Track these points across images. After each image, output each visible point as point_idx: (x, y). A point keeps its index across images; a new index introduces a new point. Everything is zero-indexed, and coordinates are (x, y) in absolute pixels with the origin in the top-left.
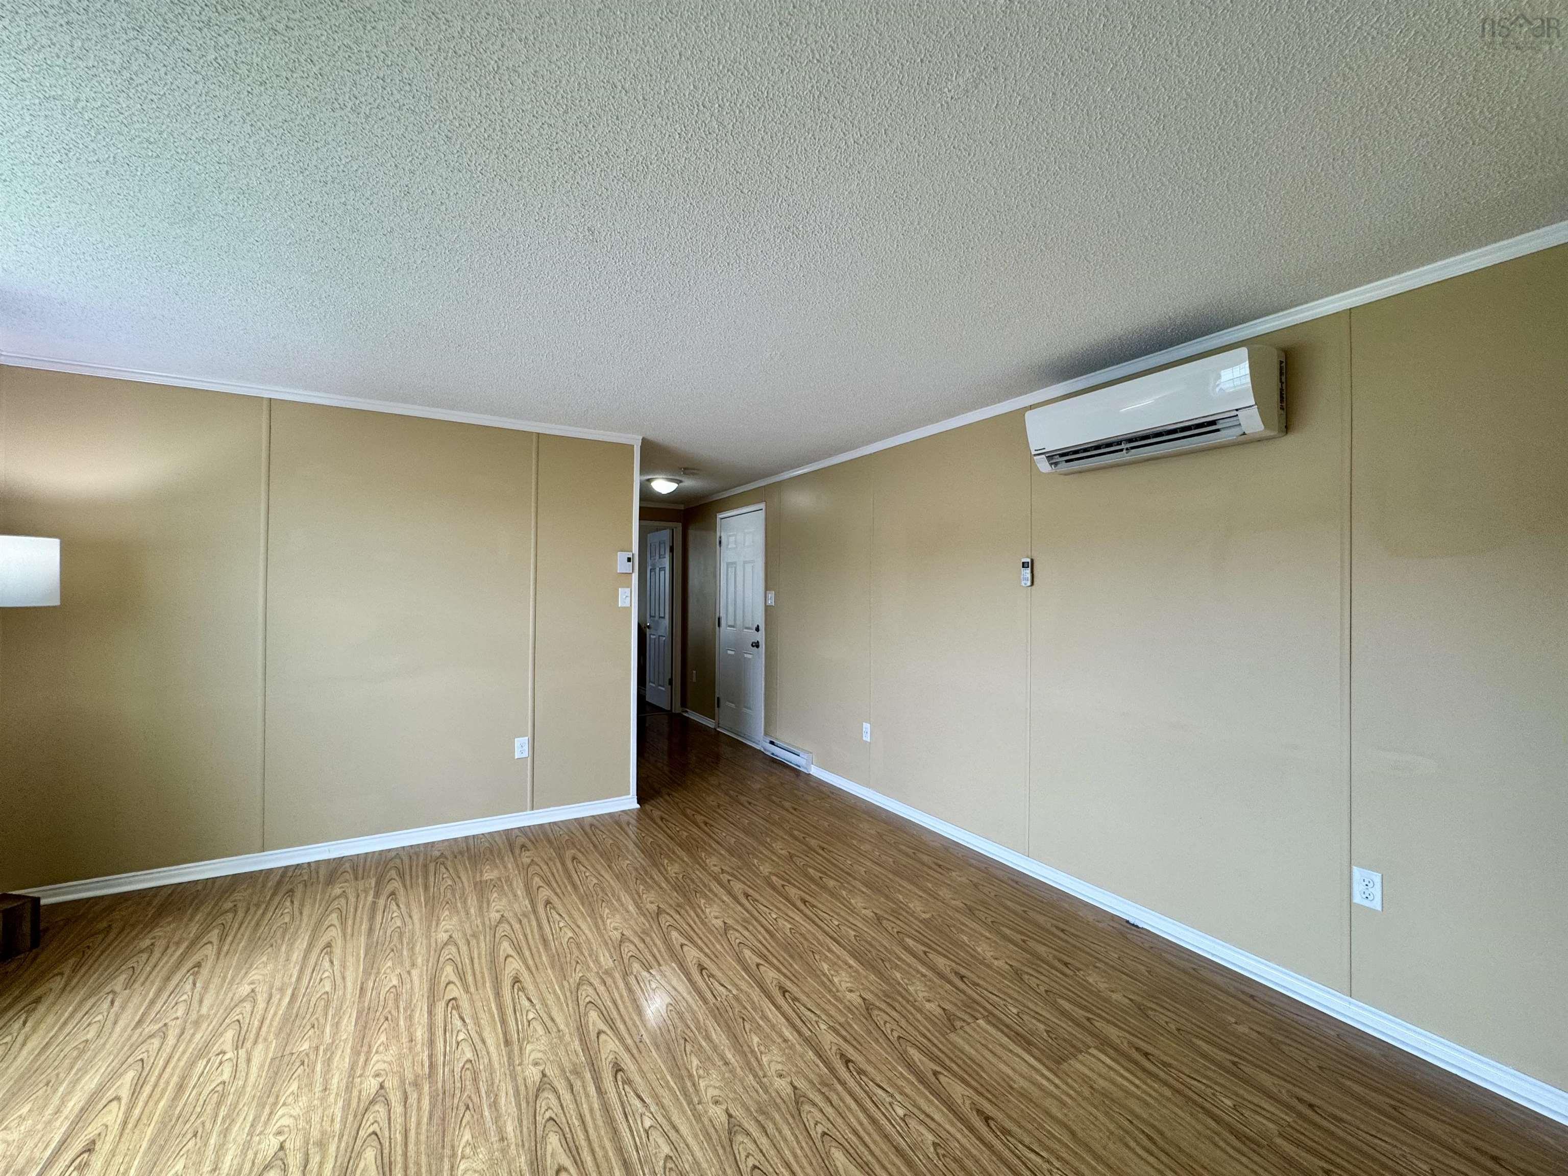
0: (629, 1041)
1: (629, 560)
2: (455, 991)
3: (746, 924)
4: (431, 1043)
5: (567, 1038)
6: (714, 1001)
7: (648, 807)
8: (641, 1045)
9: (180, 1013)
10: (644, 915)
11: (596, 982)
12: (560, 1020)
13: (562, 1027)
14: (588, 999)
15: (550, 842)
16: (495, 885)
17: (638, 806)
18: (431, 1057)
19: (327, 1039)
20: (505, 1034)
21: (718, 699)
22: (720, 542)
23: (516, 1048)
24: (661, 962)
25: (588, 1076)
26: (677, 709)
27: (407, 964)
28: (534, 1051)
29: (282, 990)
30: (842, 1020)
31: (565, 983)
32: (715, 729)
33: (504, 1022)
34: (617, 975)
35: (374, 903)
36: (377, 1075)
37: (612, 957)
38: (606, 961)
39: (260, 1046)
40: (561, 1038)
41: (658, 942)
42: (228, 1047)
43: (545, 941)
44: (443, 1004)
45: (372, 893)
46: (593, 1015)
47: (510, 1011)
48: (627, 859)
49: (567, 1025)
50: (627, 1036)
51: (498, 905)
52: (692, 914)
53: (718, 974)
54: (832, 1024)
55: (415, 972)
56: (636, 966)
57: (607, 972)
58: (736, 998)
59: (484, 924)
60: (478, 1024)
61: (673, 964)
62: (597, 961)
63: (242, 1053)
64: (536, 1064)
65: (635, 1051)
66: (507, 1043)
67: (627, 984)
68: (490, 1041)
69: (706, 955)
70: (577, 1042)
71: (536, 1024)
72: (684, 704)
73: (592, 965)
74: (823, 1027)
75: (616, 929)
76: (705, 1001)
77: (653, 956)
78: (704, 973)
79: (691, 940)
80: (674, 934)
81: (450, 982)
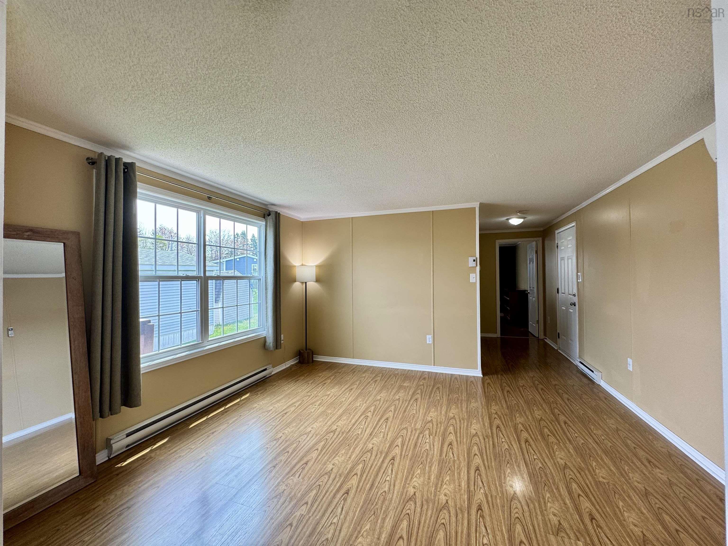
0: (403, 453)
1: (474, 261)
2: (369, 414)
3: (485, 438)
4: (354, 425)
5: (387, 442)
6: (444, 457)
7: (487, 377)
8: (406, 456)
9: (315, 393)
10: (446, 417)
11: (409, 430)
12: (389, 436)
13: (388, 438)
14: (403, 434)
15: (435, 379)
16: (405, 388)
17: (482, 376)
18: (351, 428)
19: (334, 413)
20: (372, 432)
21: (558, 333)
22: (557, 246)
23: (372, 437)
24: (437, 435)
25: (383, 455)
26: (542, 337)
27: (364, 402)
28: (375, 440)
29: (335, 396)
30: (494, 494)
31: (400, 426)
32: (557, 350)
33: (374, 428)
34: (418, 432)
35: (370, 382)
36: (337, 426)
37: (421, 425)
38: (418, 426)
39: (322, 407)
40: (385, 441)
41: (442, 428)
42: (317, 405)
43: (405, 411)
44: (364, 416)
45: (371, 379)
46: (400, 440)
47: (378, 427)
48: (458, 395)
49: (390, 438)
50: (404, 451)
51: (401, 394)
52: (465, 424)
53: (455, 449)
54: (487, 492)
55: (364, 405)
56: (427, 432)
57: (416, 430)
58: (454, 461)
59: (392, 398)
60: (368, 426)
61: (441, 438)
62: (415, 425)
63: (319, 407)
64: (373, 444)
65: (402, 457)
66: (371, 435)
67: (418, 436)
68: (367, 432)
69: (457, 441)
70: (388, 445)
71: (382, 435)
72: (545, 335)
73: (413, 425)
74: (482, 491)
75: (431, 417)
76: (441, 455)
77: (436, 432)
78: (450, 446)
79: (456, 433)
80: (451, 428)
81: (370, 411)
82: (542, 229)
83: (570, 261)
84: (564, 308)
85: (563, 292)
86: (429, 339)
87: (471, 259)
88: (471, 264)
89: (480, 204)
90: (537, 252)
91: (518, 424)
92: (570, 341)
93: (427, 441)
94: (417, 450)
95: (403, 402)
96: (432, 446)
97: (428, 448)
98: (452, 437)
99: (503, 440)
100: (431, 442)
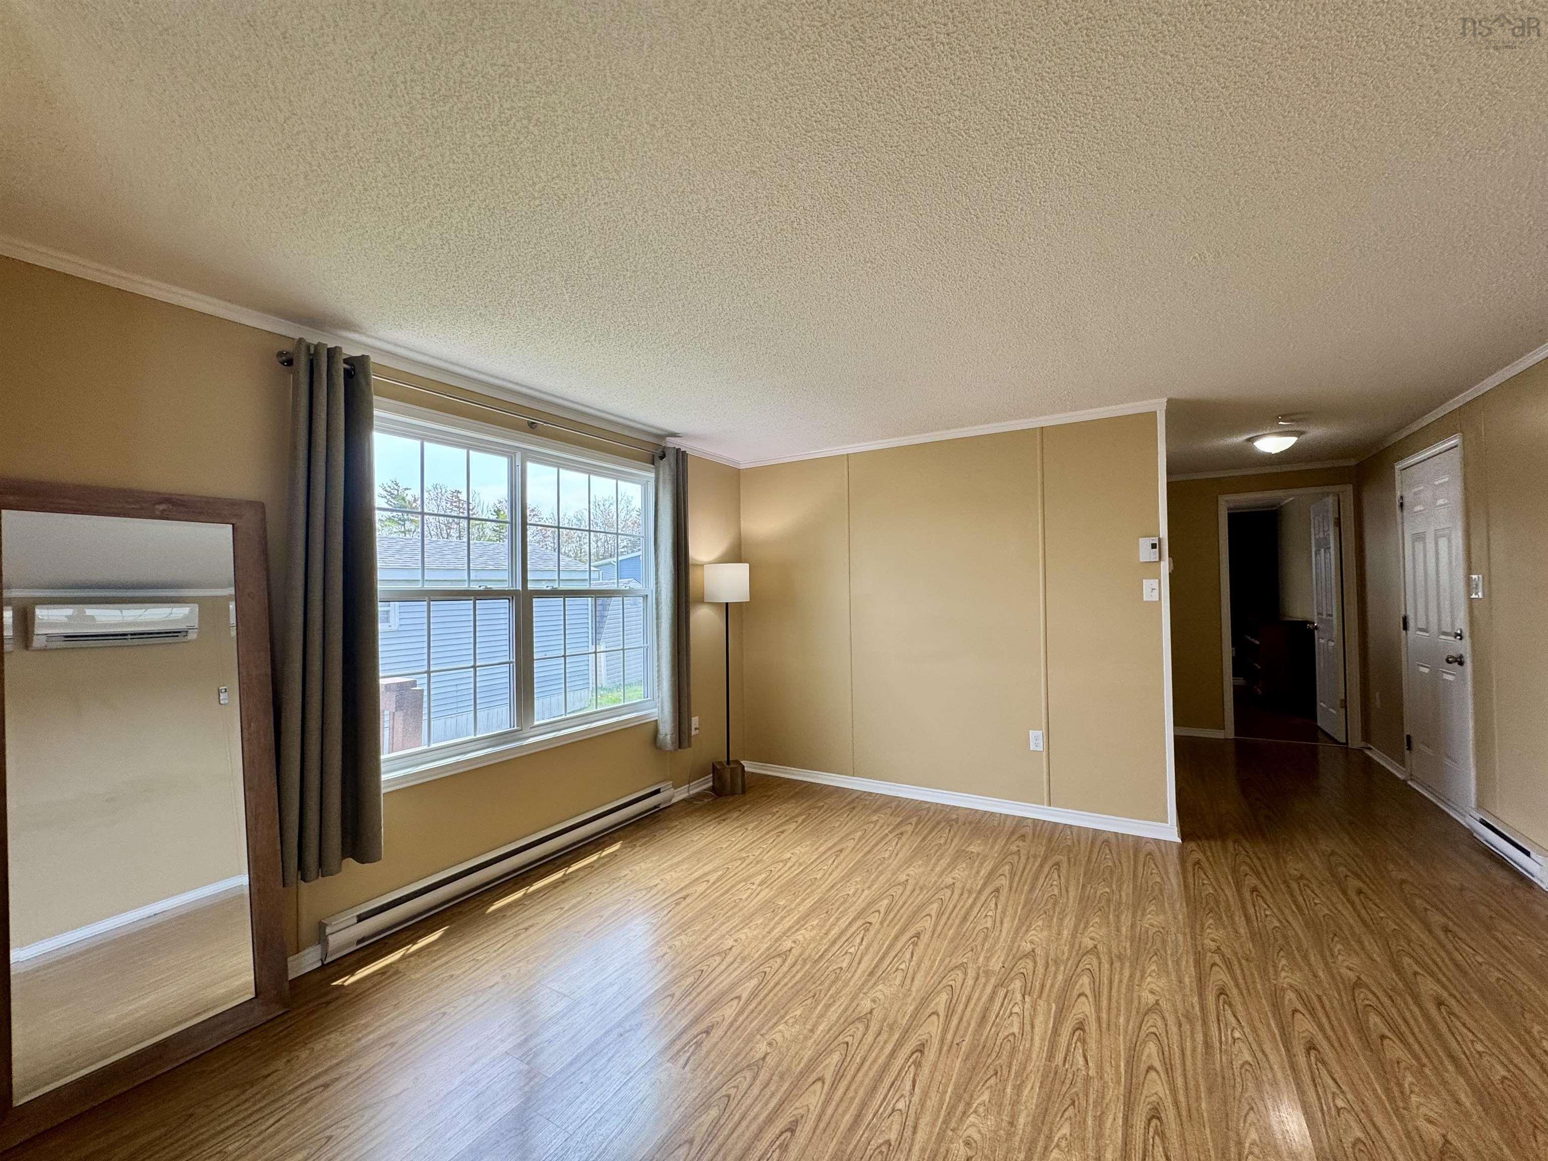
0: (949, 1037)
1: (1154, 546)
2: (875, 919)
3: (1183, 1020)
4: (834, 942)
5: (909, 1000)
6: (1061, 1064)
7: (1192, 845)
8: (955, 1046)
9: (757, 854)
10: (1072, 946)
11: (971, 974)
12: (917, 983)
13: (914, 989)
14: (952, 983)
15: (1050, 840)
16: (971, 857)
17: (1179, 841)
18: (826, 951)
19: (793, 906)
20: (876, 966)
21: (1409, 737)
22: (1402, 505)
23: (873, 981)
24: (1045, 995)
25: (896, 1036)
26: (1356, 742)
27: (867, 885)
28: (882, 991)
29: (800, 865)
31: (947, 960)
32: (1405, 781)
33: (882, 958)
34: (993, 980)
35: (887, 835)
36: (794, 942)
37: (1003, 963)
38: (995, 964)
39: (767, 890)
40: (905, 996)
41: (1060, 977)
42: (757, 882)
43: (965, 919)
44: (862, 921)
45: (890, 828)
46: (944, 997)
47: (893, 954)
48: (1110, 887)
49: (918, 991)
50: (951, 1032)
51: (960, 873)
52: (1127, 973)
53: (1092, 1045)
55: (866, 892)
56: (1017, 984)
57: (987, 973)
58: (1088, 1079)
59: (936, 882)
60: (867, 949)
61: (1054, 1005)
62: (988, 959)
63: (760, 888)
64: (874, 1001)
65: (945, 1048)
66: (871, 974)
67: (994, 993)
68: (863, 965)
69: (1099, 1019)
70: (912, 1008)
71: (899, 976)
72: (1366, 736)
73: (981, 959)
75: (1032, 942)
76: (1050, 1057)
77: (1043, 986)
78: (1077, 1033)
79: (1097, 996)
80: (1085, 980)
81: (879, 911)
82: (1353, 462)
83: (1443, 543)
84: (1426, 670)
85: (1422, 625)
86: (1036, 740)
87: (1145, 543)
88: (1146, 554)
89: (1170, 401)
90: (1338, 523)
91: (1283, 990)
92: (1447, 762)
93: (1016, 1009)
94: (985, 1034)
95: (962, 894)
96: (1028, 1028)
97: (1016, 1029)
98: (1084, 1008)
99: (1237, 1035)
100: (1027, 1014)
